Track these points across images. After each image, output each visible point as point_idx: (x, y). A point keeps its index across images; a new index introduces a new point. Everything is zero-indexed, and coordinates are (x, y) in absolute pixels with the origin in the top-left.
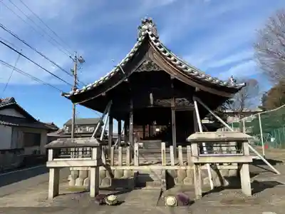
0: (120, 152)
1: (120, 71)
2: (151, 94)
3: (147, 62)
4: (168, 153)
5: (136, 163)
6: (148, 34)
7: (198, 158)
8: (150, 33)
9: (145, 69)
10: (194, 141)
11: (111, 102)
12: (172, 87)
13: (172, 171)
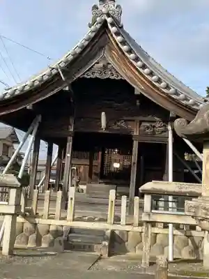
0: (47, 198)
1: (58, 74)
2: (103, 113)
3: (101, 65)
4: (118, 205)
5: (70, 217)
6: (106, 21)
7: (149, 215)
8: (109, 20)
9: (97, 75)
10: (148, 192)
11: (39, 118)
12: (138, 104)
13: (121, 232)
